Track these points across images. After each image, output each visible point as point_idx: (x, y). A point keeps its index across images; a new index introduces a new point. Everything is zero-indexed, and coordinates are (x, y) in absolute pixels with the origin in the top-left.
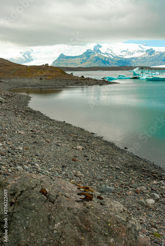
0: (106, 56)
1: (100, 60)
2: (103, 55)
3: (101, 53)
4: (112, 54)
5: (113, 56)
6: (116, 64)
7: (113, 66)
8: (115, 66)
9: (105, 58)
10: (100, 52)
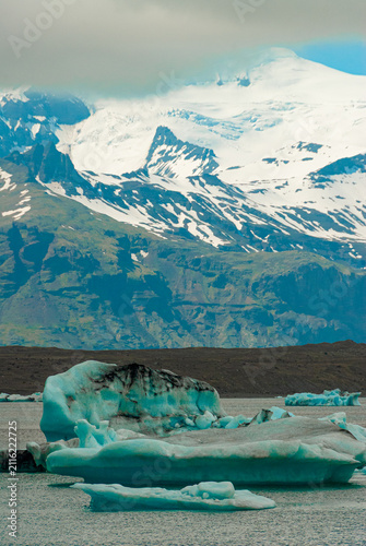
0: (135, 217)
1: (59, 265)
2: (98, 206)
3: (73, 179)
4: (213, 193)
5: (221, 227)
6: (261, 318)
7: (222, 339)
8: (249, 340)
9: (129, 242)
10: (60, 168)
